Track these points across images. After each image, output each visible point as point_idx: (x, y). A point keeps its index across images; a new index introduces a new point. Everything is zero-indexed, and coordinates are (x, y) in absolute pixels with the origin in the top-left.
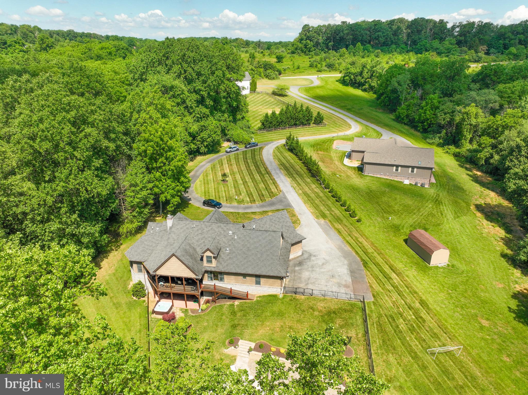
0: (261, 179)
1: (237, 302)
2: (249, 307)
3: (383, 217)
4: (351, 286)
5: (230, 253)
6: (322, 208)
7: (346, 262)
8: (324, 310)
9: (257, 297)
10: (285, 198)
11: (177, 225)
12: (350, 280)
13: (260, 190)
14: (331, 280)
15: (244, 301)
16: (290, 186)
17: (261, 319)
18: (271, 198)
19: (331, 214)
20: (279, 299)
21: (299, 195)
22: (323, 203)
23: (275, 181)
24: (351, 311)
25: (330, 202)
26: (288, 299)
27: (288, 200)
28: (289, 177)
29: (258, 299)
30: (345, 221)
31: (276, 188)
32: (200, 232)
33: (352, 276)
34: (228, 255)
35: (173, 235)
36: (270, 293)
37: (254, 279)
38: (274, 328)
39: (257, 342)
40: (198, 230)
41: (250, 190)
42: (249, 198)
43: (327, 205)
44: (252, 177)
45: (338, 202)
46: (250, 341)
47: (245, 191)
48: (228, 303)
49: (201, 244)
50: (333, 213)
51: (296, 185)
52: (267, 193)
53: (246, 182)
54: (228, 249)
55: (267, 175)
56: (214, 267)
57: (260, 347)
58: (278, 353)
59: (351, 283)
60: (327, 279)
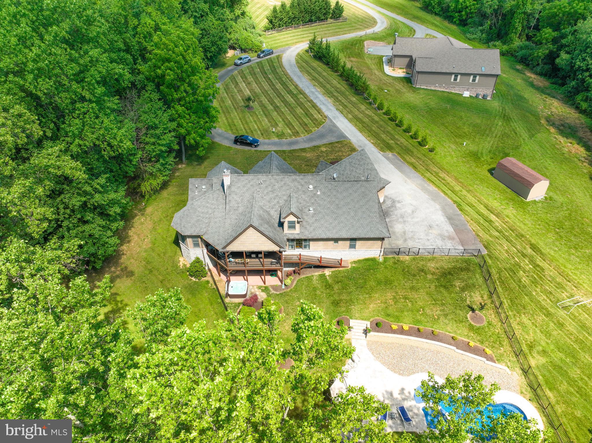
0: (295, 101)
1: (327, 272)
2: (346, 277)
3: (456, 143)
4: (456, 237)
5: (315, 214)
6: (383, 136)
7: (438, 207)
8: (437, 271)
9: (352, 263)
10: (335, 126)
11: (236, 182)
12: (452, 230)
13: (300, 117)
14: (430, 231)
15: (337, 269)
16: (335, 110)
17: (367, 291)
18: (318, 128)
19: (398, 144)
20: (379, 264)
21: (350, 121)
22: (382, 129)
23: (314, 103)
24: (467, 269)
25: (390, 128)
26: (391, 262)
27: (339, 128)
28: (329, 97)
29: (353, 265)
30: (415, 151)
31: (319, 113)
32: (270, 189)
33: (452, 224)
34: (313, 217)
35: (235, 197)
36: (367, 257)
37: (348, 243)
38: (386, 300)
39: (371, 320)
40: (266, 187)
41: (287, 118)
42: (290, 129)
43: (388, 132)
44: (283, 99)
45: (400, 127)
46: (363, 319)
47: (281, 120)
48: (317, 274)
49: (275, 205)
50: (399, 143)
51: (341, 107)
52: (310, 121)
53: (278, 107)
54: (311, 209)
55: (302, 96)
56: (298, 234)
57: (377, 326)
58: (401, 331)
59: (454, 233)
60: (425, 230)
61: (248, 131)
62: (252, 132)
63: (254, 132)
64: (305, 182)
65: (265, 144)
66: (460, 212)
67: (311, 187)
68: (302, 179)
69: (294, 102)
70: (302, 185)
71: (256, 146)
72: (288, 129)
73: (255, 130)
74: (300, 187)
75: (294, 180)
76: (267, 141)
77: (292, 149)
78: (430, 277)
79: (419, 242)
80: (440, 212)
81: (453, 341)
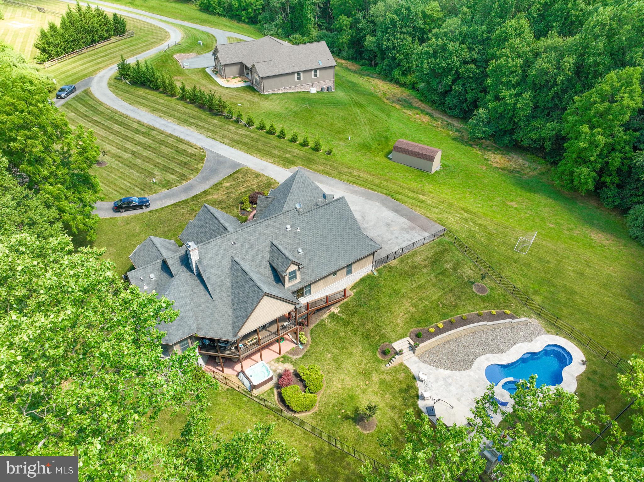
0: (153, 140)
1: (335, 310)
2: (356, 306)
3: (342, 139)
4: (415, 226)
5: (305, 254)
6: (275, 152)
7: (378, 204)
8: (427, 262)
9: (352, 289)
10: (219, 156)
12: (406, 221)
13: (173, 157)
14: (391, 229)
15: (342, 302)
16: (206, 138)
17: (385, 310)
18: (203, 163)
19: (295, 156)
20: (377, 279)
21: (230, 145)
22: (269, 145)
23: (175, 136)
24: (446, 251)
25: (275, 142)
26: (385, 271)
27: (226, 157)
28: (187, 126)
29: (355, 291)
30: (314, 157)
31: (191, 146)
32: (247, 246)
33: (402, 215)
34: (305, 258)
35: (213, 271)
36: (361, 277)
37: (345, 270)
38: (407, 309)
39: (408, 334)
40: (242, 245)
41: (158, 163)
42: (172, 174)
43: (276, 146)
44: (135, 142)
45: (284, 138)
46: (401, 338)
47: (152, 166)
48: (325, 316)
49: (261, 262)
50: (295, 154)
51: (210, 134)
52: (188, 158)
53: (136, 152)
54: (300, 250)
55: (154, 132)
56: (300, 282)
57: (419, 337)
58: (439, 331)
59: (411, 223)
60: (387, 230)
61: (121, 191)
62: (128, 191)
63: (130, 190)
64: (280, 224)
65: (155, 200)
66: (398, 203)
67: (288, 226)
68: (275, 222)
69: (152, 142)
70: (278, 228)
71: (147, 206)
72: (168, 174)
73: (130, 188)
74: (277, 231)
75: (267, 226)
76: (154, 196)
77: (192, 195)
78: (425, 270)
79: (392, 243)
80: (384, 209)
81: (480, 317)
